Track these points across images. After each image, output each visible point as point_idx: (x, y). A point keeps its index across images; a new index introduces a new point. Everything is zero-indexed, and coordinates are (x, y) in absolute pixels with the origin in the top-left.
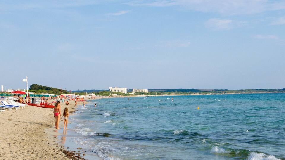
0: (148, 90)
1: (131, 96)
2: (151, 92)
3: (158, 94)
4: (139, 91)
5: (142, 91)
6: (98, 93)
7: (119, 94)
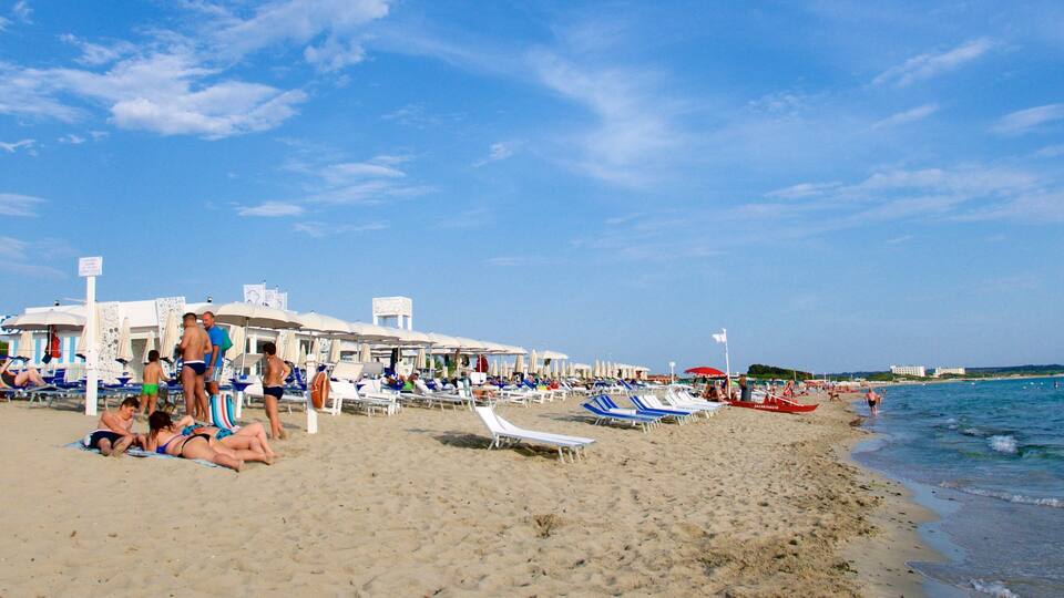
0: (966, 369)
1: (933, 382)
2: (971, 372)
3: (986, 376)
4: (948, 371)
5: (954, 371)
6: (870, 376)
7: (909, 377)
